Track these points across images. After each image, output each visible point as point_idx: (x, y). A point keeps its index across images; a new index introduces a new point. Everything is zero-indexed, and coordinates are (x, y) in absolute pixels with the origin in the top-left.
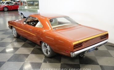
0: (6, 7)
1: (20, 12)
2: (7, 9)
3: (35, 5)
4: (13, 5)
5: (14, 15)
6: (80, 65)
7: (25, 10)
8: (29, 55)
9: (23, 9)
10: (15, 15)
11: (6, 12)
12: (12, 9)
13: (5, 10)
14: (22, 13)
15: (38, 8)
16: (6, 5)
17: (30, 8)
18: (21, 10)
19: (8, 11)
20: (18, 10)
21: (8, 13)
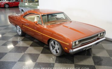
0: (7, 4)
1: (20, 8)
2: (8, 6)
3: (35, 2)
4: (14, 2)
5: (14, 11)
7: (25, 7)
8: (28, 47)
9: (23, 5)
10: (16, 12)
11: (7, 9)
12: (12, 6)
13: (6, 7)
14: (22, 10)
15: (38, 5)
16: (7, 2)
17: (31, 4)
18: (22, 6)
19: (9, 7)
20: (19, 7)
21: (9, 10)
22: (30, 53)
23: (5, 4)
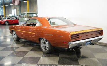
0: (7, 21)
2: (8, 23)
4: (13, 20)
6: (78, 58)
8: (28, 52)
9: (23, 20)
11: (7, 26)
12: (12, 23)
13: (6, 24)
18: (21, 21)
19: (9, 25)
20: (19, 22)
22: (31, 56)
23: (6, 21)
